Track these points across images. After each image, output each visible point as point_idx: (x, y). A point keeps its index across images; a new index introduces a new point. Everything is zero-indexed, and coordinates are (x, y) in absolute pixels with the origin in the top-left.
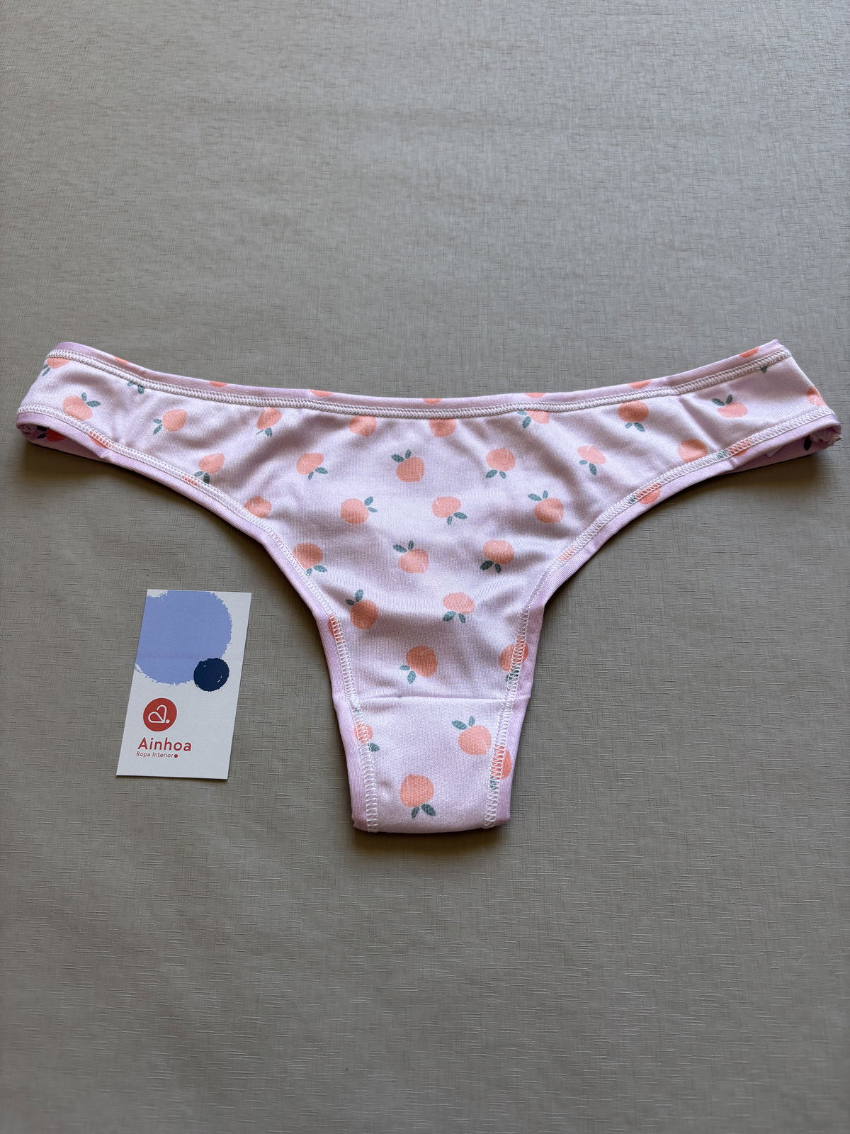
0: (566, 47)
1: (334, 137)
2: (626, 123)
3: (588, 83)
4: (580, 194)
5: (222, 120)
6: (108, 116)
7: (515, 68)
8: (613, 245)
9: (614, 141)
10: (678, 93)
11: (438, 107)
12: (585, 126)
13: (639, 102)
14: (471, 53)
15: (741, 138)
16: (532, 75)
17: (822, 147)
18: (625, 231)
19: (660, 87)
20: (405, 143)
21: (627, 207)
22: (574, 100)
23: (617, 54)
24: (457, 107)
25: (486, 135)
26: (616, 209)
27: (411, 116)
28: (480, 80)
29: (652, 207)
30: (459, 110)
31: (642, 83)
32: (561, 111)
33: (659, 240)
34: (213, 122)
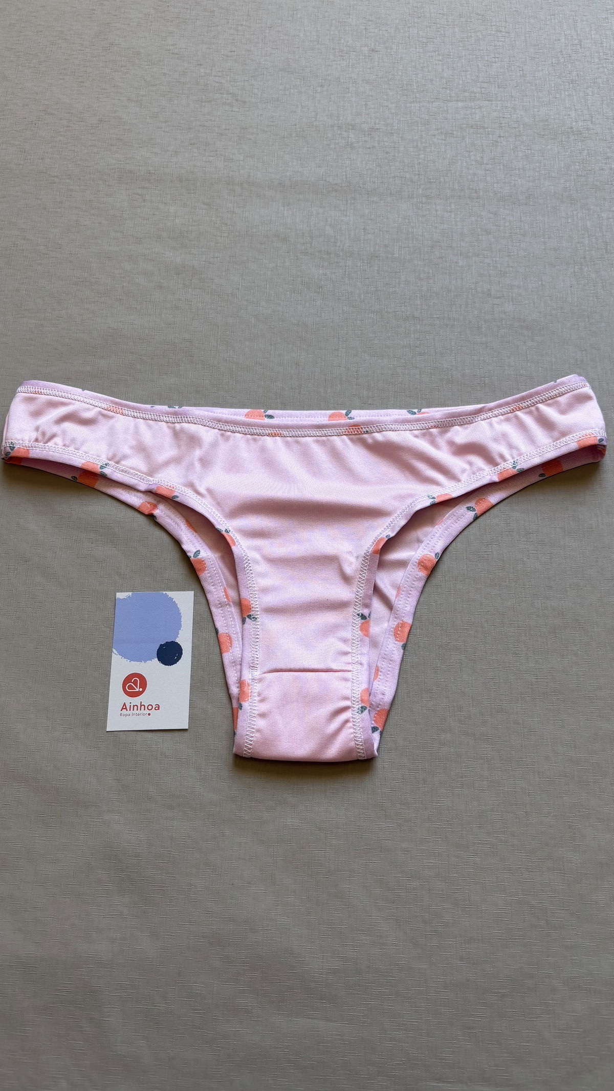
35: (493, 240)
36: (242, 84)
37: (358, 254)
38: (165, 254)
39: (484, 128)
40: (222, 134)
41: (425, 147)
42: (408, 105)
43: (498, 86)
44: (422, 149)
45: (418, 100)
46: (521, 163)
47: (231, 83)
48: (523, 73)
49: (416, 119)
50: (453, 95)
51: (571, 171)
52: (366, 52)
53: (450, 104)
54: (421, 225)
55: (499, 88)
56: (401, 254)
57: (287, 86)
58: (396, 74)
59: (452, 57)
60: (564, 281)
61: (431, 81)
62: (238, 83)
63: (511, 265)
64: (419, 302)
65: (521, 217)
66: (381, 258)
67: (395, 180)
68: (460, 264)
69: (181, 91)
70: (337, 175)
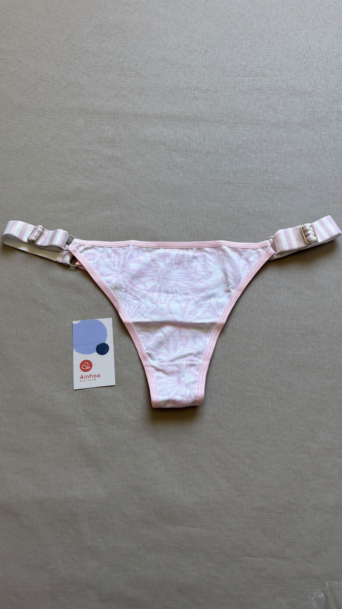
0: (228, 90)
1: (136, 125)
2: (251, 122)
3: (236, 106)
4: (232, 150)
5: (92, 117)
6: (47, 114)
7: (207, 99)
8: (244, 171)
9: (246, 129)
10: (271, 111)
11: (177, 114)
12: (235, 123)
13: (256, 114)
14: (191, 92)
15: (295, 129)
16: (214, 101)
17: (326, 133)
18: (249, 165)
19: (264, 108)
20: (164, 128)
21: (250, 156)
22: (231, 112)
23: (248, 94)
24: (185, 114)
25: (196, 125)
26: (246, 157)
27: (166, 117)
28: (194, 103)
29: (260, 156)
30: (185, 115)
31: (257, 106)
32: (226, 116)
33: (262, 169)
34: (89, 118)
35: (268, 145)
36: (141, 66)
37: (201, 151)
38: (103, 150)
39: (262, 90)
40: (131, 91)
41: (233, 99)
42: (224, 78)
43: (269, 69)
44: (232, 100)
45: (229, 76)
46: (281, 107)
47: (135, 66)
48: (282, 63)
49: (229, 85)
50: (247, 74)
51: (306, 112)
52: (203, 52)
53: (245, 78)
54: (232, 137)
55: (270, 70)
56: (222, 151)
57: (163, 68)
58: (218, 63)
59: (246, 55)
60: (304, 165)
61: (236, 66)
62: (138, 66)
63: (277, 157)
64: (232, 176)
65: (282, 134)
66: (212, 153)
67: (219, 115)
68: (252, 157)
69: (110, 70)
70: (190, 112)
